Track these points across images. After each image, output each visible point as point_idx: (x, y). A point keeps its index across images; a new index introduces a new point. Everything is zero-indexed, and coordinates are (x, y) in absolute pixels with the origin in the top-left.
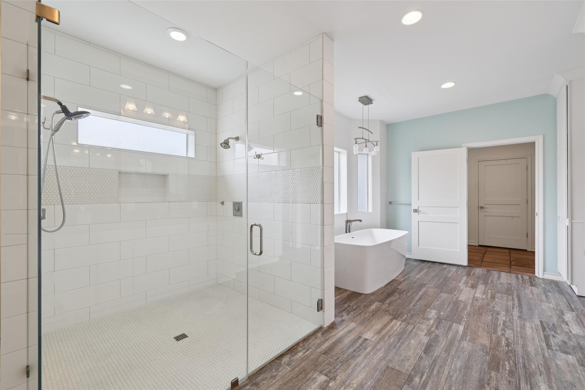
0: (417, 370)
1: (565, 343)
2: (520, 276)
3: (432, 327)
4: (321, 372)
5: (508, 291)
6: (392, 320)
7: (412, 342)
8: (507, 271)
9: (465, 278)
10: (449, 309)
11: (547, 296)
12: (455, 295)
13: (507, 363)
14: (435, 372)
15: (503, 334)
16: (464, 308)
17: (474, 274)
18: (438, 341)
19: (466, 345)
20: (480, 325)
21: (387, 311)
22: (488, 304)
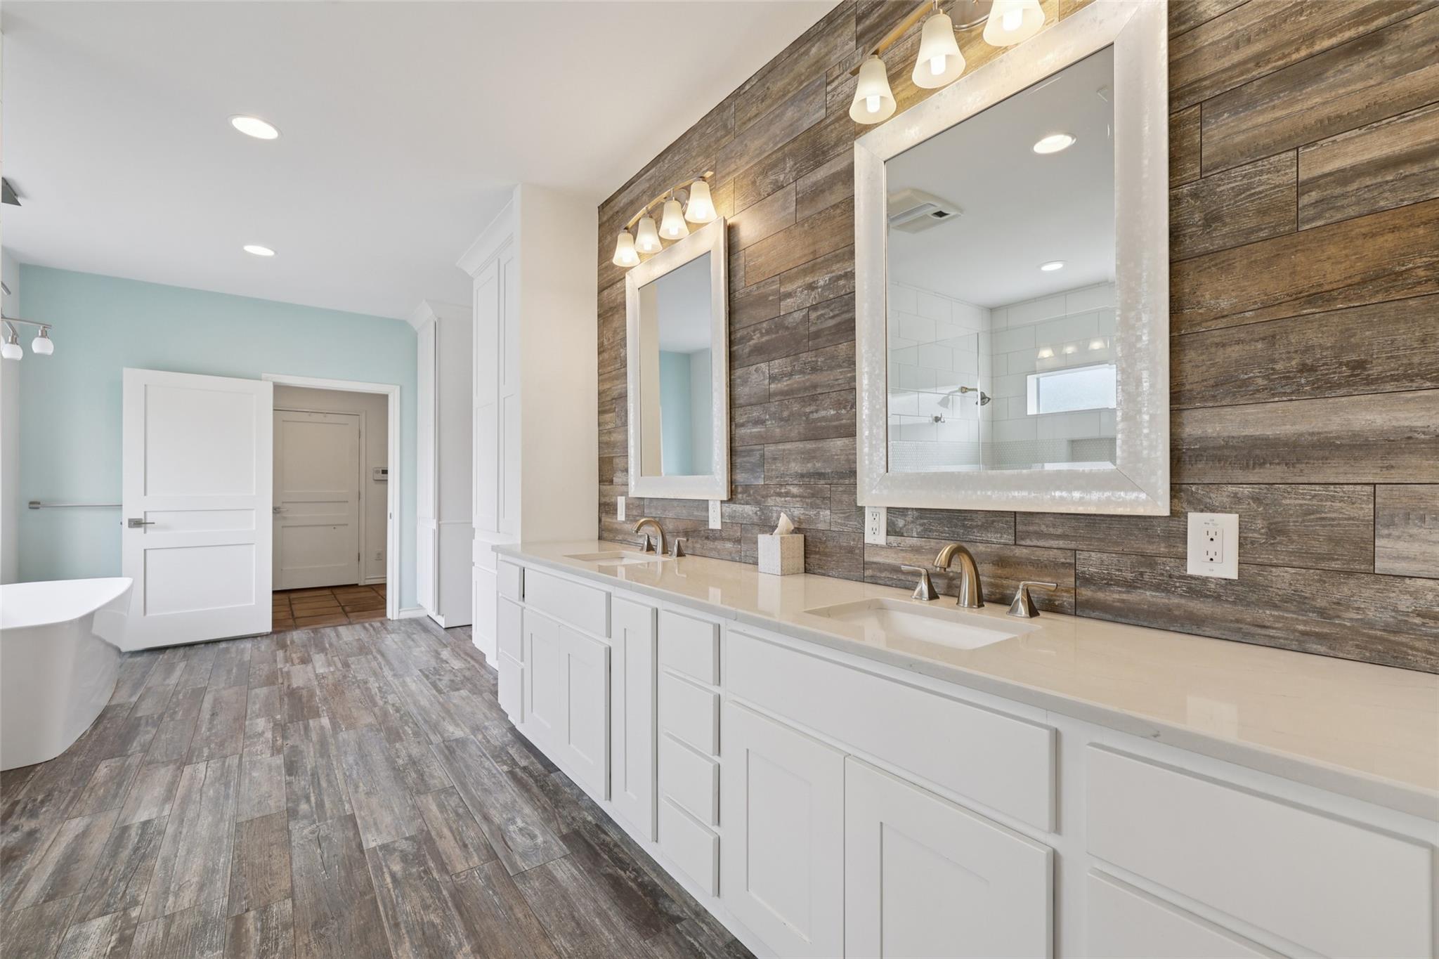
0: (293, 798)
1: (452, 681)
2: (367, 625)
3: (274, 740)
4: (83, 920)
5: (363, 650)
6: (180, 769)
7: (255, 774)
8: (346, 623)
9: (280, 654)
10: (286, 707)
11: (413, 640)
12: (282, 683)
13: (406, 728)
14: (324, 784)
15: (385, 702)
16: (312, 695)
17: (292, 642)
18: (301, 752)
19: (346, 736)
20: (349, 706)
21: (150, 763)
22: (345, 677)
